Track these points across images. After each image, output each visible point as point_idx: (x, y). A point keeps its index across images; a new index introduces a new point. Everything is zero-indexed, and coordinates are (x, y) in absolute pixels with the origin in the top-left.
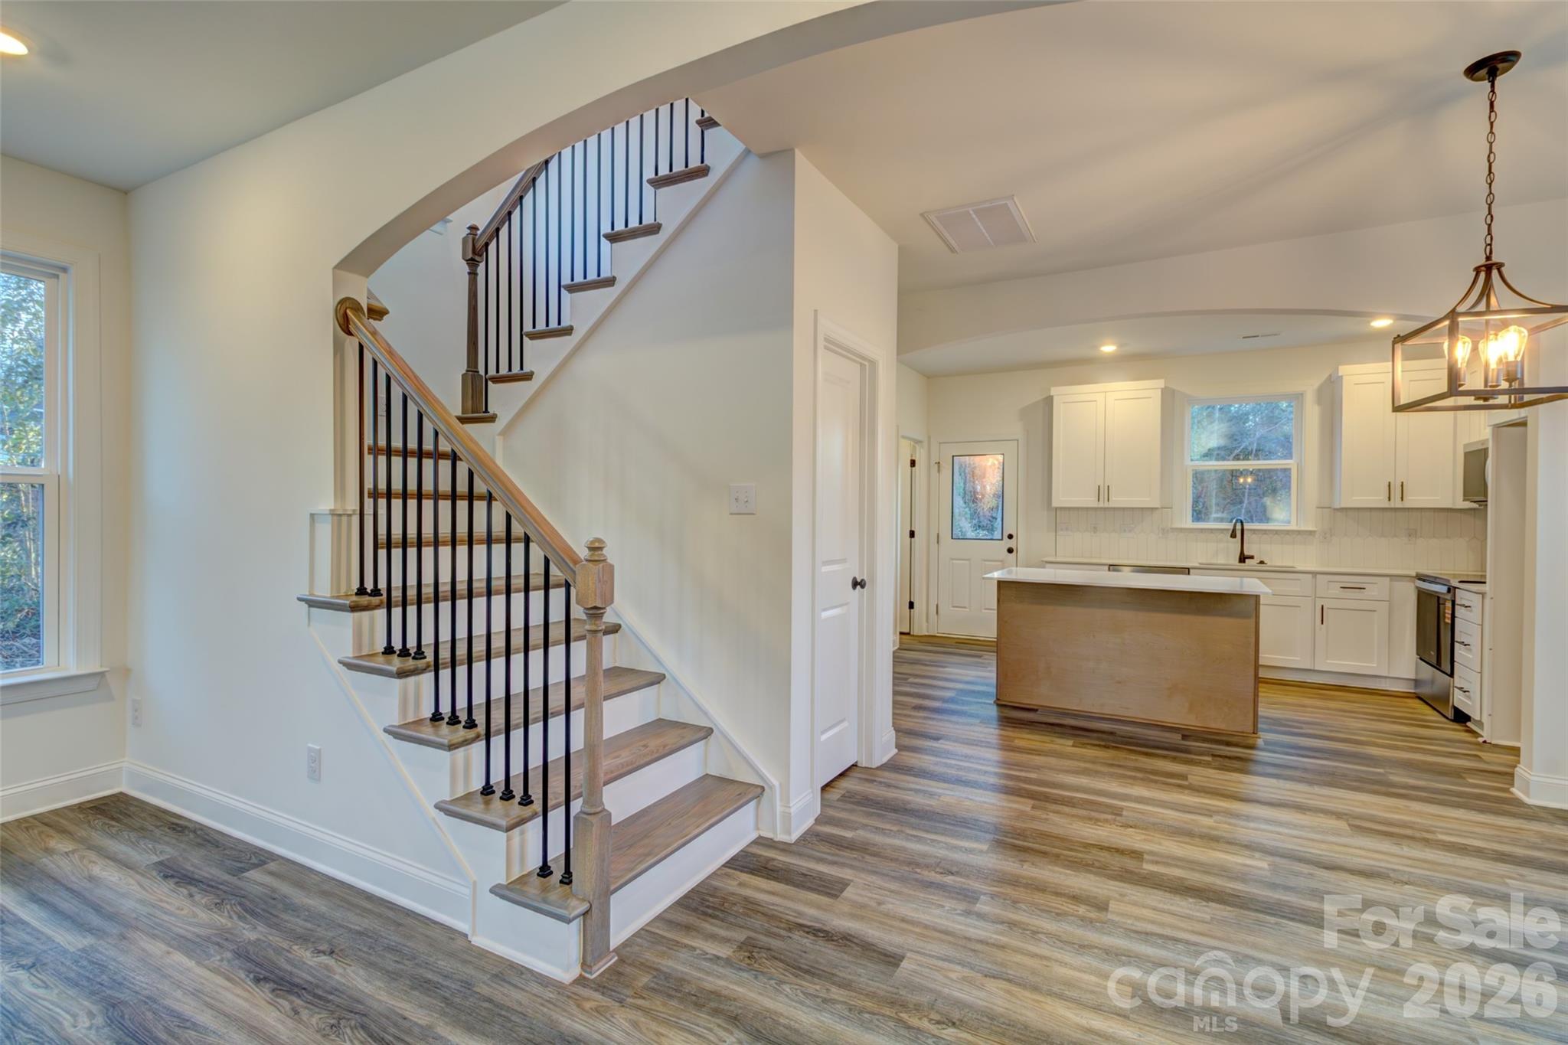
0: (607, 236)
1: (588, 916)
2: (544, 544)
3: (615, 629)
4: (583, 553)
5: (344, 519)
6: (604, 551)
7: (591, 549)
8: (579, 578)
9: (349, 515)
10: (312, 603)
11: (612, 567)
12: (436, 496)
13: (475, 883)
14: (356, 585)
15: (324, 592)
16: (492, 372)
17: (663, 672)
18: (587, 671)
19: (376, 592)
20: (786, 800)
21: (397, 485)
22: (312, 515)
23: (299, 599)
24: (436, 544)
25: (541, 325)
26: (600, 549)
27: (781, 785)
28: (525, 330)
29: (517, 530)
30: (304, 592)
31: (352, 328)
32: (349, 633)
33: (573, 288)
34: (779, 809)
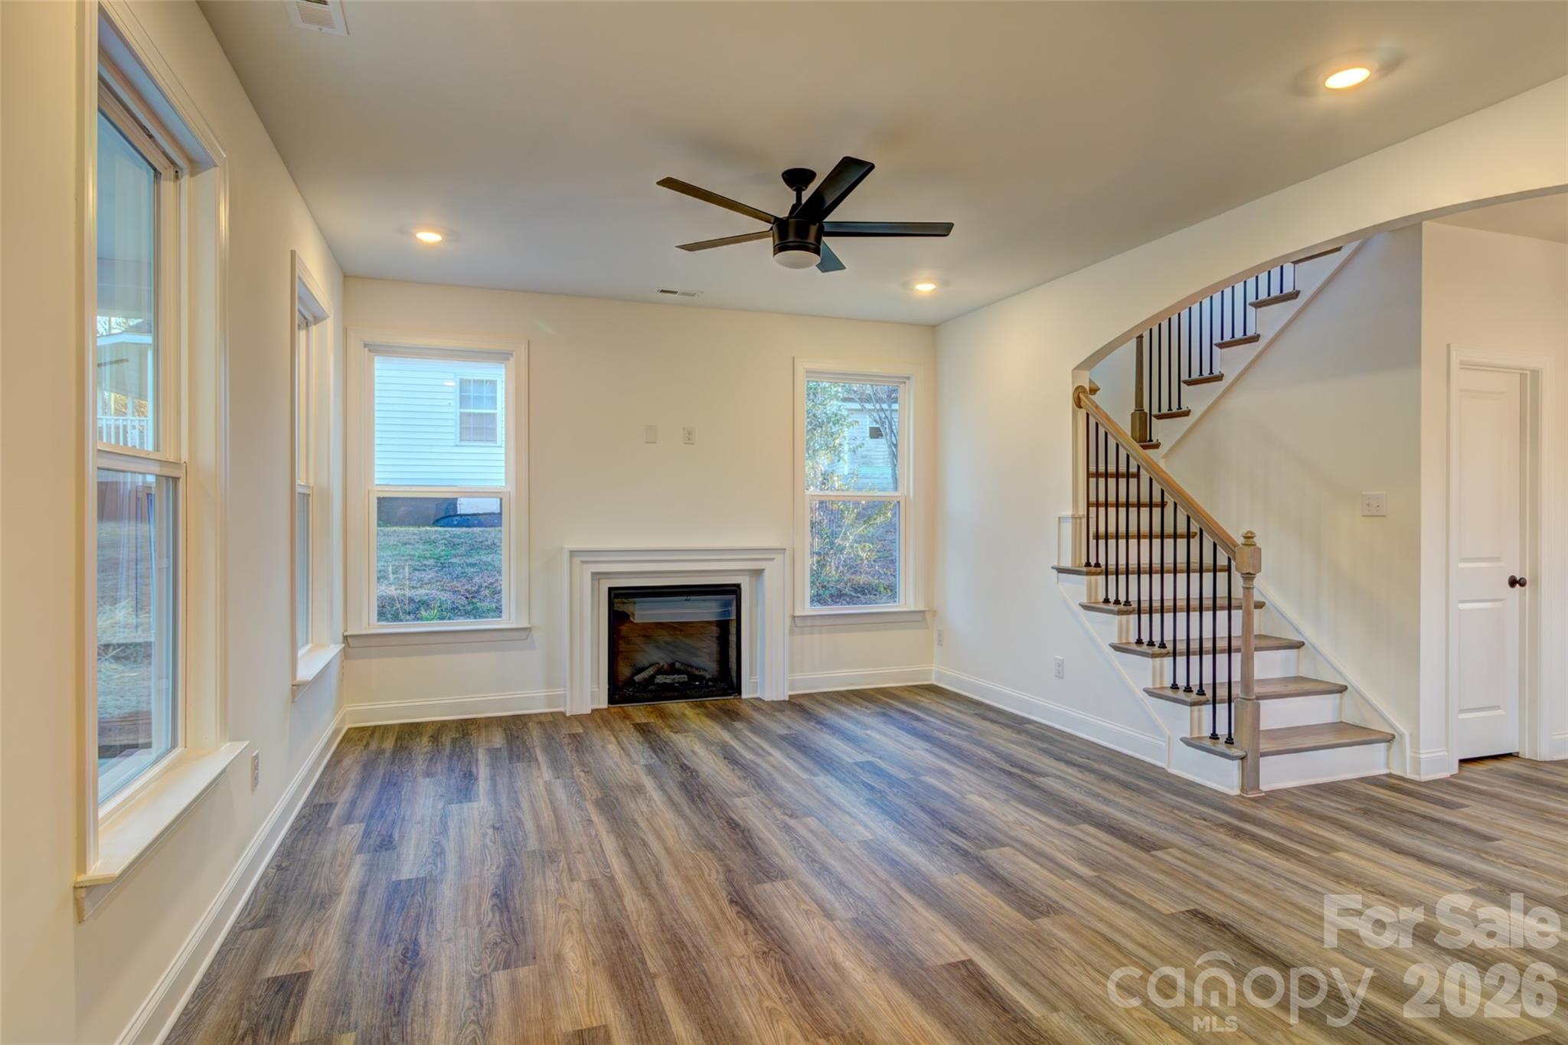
0: (1252, 304)
1: (1245, 760)
2: (1213, 533)
3: (1260, 605)
4: (1240, 540)
5: (1078, 520)
6: (1255, 539)
7: (1246, 537)
8: (1237, 556)
9: (1080, 518)
10: (1061, 570)
11: (1260, 549)
12: (1139, 505)
13: (1169, 738)
14: (1084, 561)
15: (1067, 563)
16: (1155, 411)
17: (1302, 640)
18: (1243, 631)
19: (1097, 565)
20: (1416, 748)
21: (1112, 499)
22: (1059, 518)
23: (1053, 568)
24: (1139, 537)
25: (1195, 375)
26: (1252, 537)
27: (1411, 735)
28: (1182, 379)
29: (1194, 528)
30: (1055, 564)
31: (1082, 404)
32: (1084, 588)
33: (1222, 345)
34: (1408, 753)
